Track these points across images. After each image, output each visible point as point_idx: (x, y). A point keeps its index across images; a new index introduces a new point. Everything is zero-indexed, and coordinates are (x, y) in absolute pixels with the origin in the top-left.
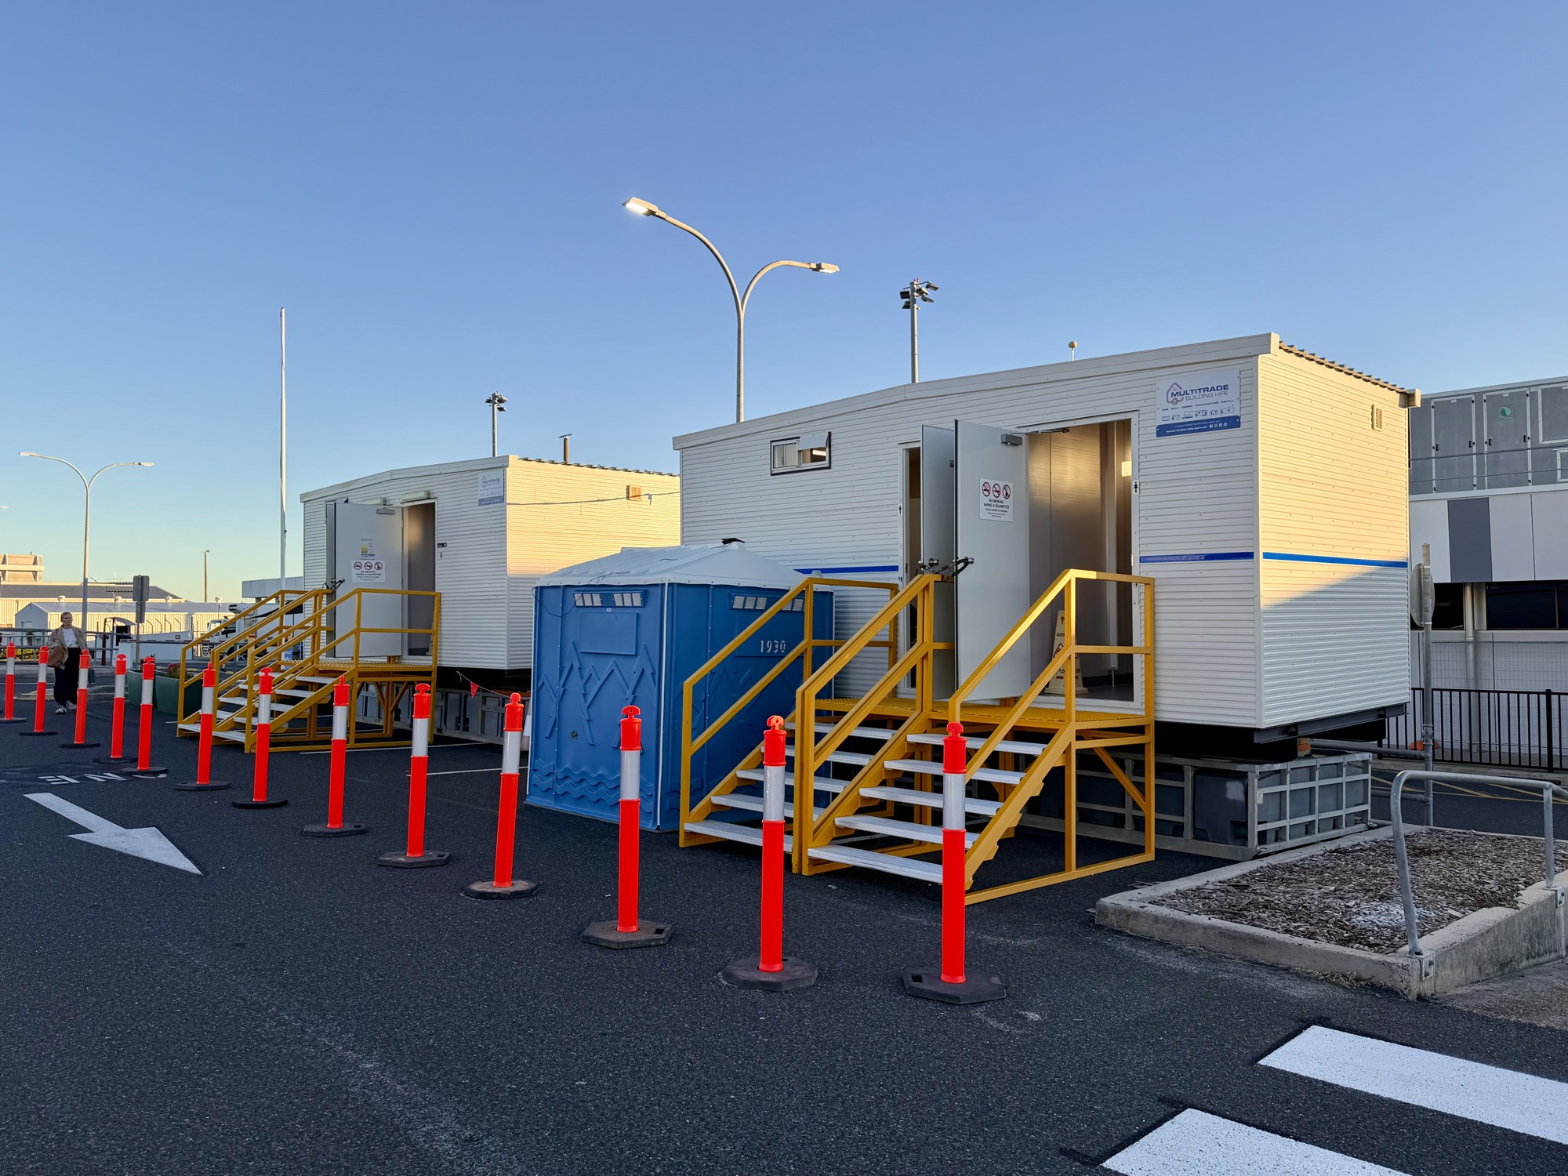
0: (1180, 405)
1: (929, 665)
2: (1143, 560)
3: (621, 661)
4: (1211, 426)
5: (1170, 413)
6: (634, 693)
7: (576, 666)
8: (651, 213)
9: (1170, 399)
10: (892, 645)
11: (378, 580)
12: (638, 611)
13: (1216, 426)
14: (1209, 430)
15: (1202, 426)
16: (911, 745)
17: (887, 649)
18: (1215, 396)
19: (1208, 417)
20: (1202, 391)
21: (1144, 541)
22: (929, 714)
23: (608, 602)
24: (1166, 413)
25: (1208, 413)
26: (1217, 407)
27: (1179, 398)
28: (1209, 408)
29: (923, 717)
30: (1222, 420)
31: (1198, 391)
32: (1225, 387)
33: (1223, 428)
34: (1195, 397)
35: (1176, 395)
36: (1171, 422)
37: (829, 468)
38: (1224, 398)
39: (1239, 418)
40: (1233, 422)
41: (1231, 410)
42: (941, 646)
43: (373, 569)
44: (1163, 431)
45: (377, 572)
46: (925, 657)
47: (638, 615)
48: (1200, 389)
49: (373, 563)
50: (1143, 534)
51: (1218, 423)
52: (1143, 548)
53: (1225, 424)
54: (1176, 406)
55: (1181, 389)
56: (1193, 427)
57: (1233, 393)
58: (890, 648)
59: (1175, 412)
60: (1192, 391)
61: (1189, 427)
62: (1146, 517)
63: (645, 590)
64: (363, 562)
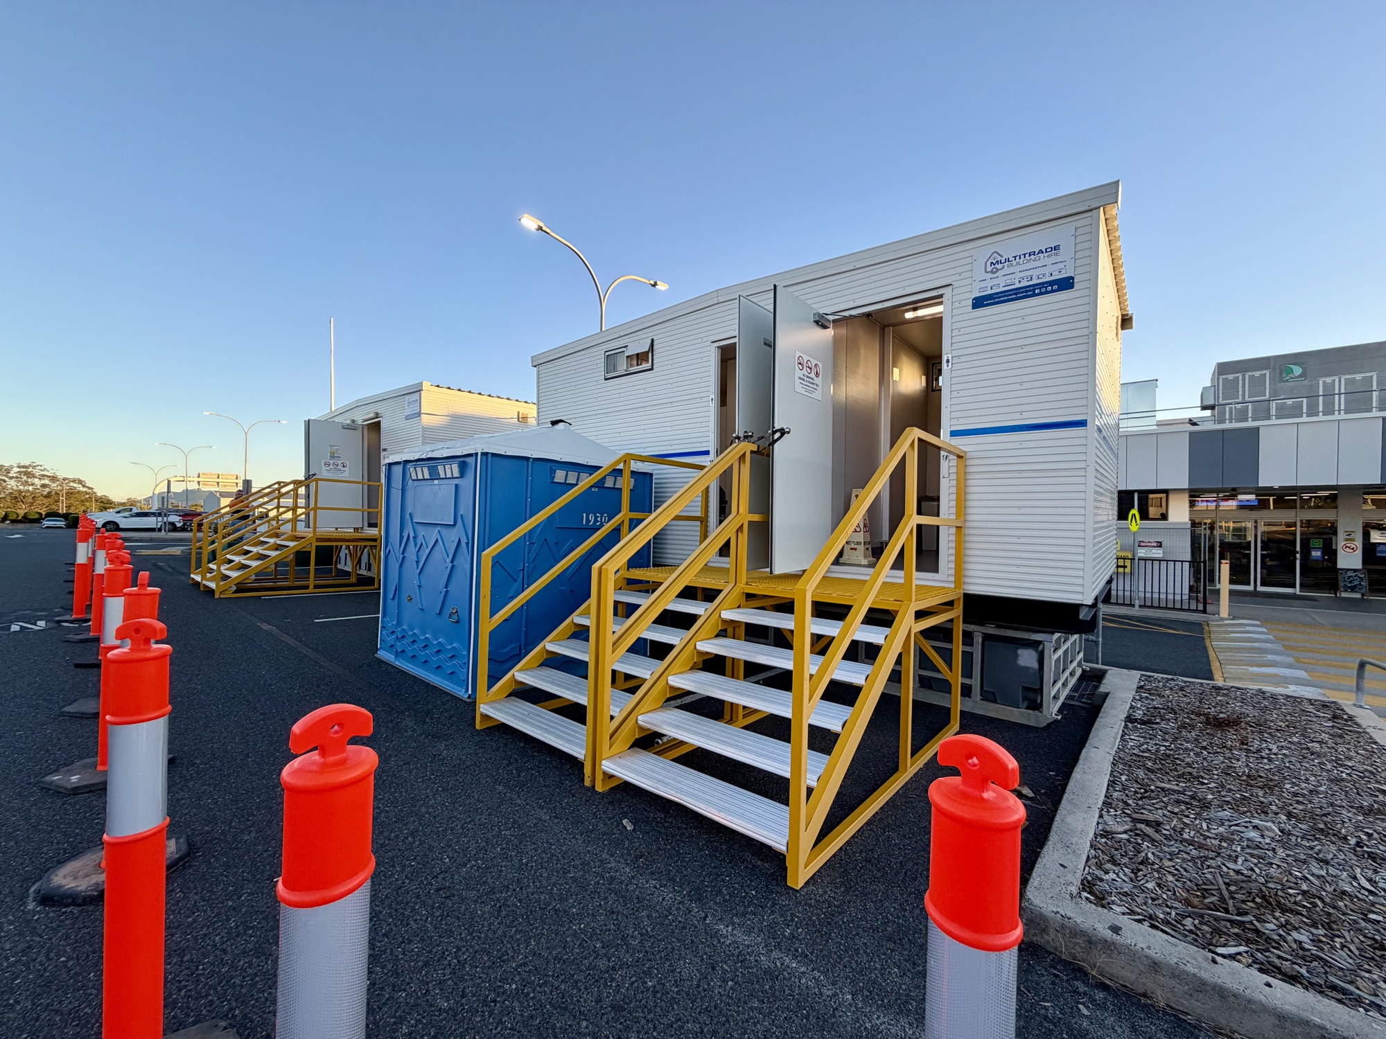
0: (1000, 273)
1: (744, 538)
2: (954, 434)
3: (444, 531)
4: (1036, 292)
5: (989, 283)
6: (452, 562)
7: (412, 535)
8: (540, 228)
9: (989, 269)
10: (704, 520)
11: (343, 475)
12: (456, 481)
13: (1043, 290)
14: (1034, 295)
15: (1027, 292)
16: (725, 621)
17: (699, 523)
18: (1044, 259)
19: (1034, 282)
20: (1027, 255)
21: (954, 415)
22: (743, 588)
23: (434, 475)
24: (983, 284)
25: (1034, 277)
26: (1048, 270)
27: (999, 266)
28: (1035, 273)
29: (737, 590)
30: (1051, 283)
31: (1022, 257)
32: (1056, 248)
33: (1053, 291)
34: (1018, 264)
35: (996, 264)
36: (989, 292)
37: (652, 369)
38: (1054, 259)
39: (1072, 278)
40: (1066, 284)
41: (1063, 271)
42: (756, 518)
43: (339, 467)
44: (979, 303)
45: (343, 469)
46: (740, 529)
47: (457, 486)
48: (1025, 255)
49: (340, 462)
50: (954, 409)
51: (1046, 287)
52: (954, 422)
53: (1055, 287)
54: (995, 275)
55: (1002, 257)
56: (1016, 294)
57: (1064, 254)
58: (702, 522)
59: (995, 282)
60: (1015, 257)
61: (1011, 295)
62: (958, 391)
63: (462, 462)
64: (332, 462)
